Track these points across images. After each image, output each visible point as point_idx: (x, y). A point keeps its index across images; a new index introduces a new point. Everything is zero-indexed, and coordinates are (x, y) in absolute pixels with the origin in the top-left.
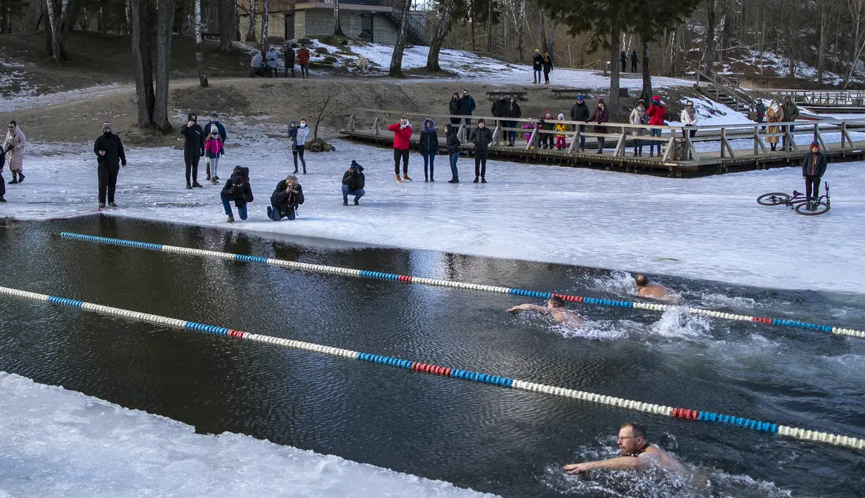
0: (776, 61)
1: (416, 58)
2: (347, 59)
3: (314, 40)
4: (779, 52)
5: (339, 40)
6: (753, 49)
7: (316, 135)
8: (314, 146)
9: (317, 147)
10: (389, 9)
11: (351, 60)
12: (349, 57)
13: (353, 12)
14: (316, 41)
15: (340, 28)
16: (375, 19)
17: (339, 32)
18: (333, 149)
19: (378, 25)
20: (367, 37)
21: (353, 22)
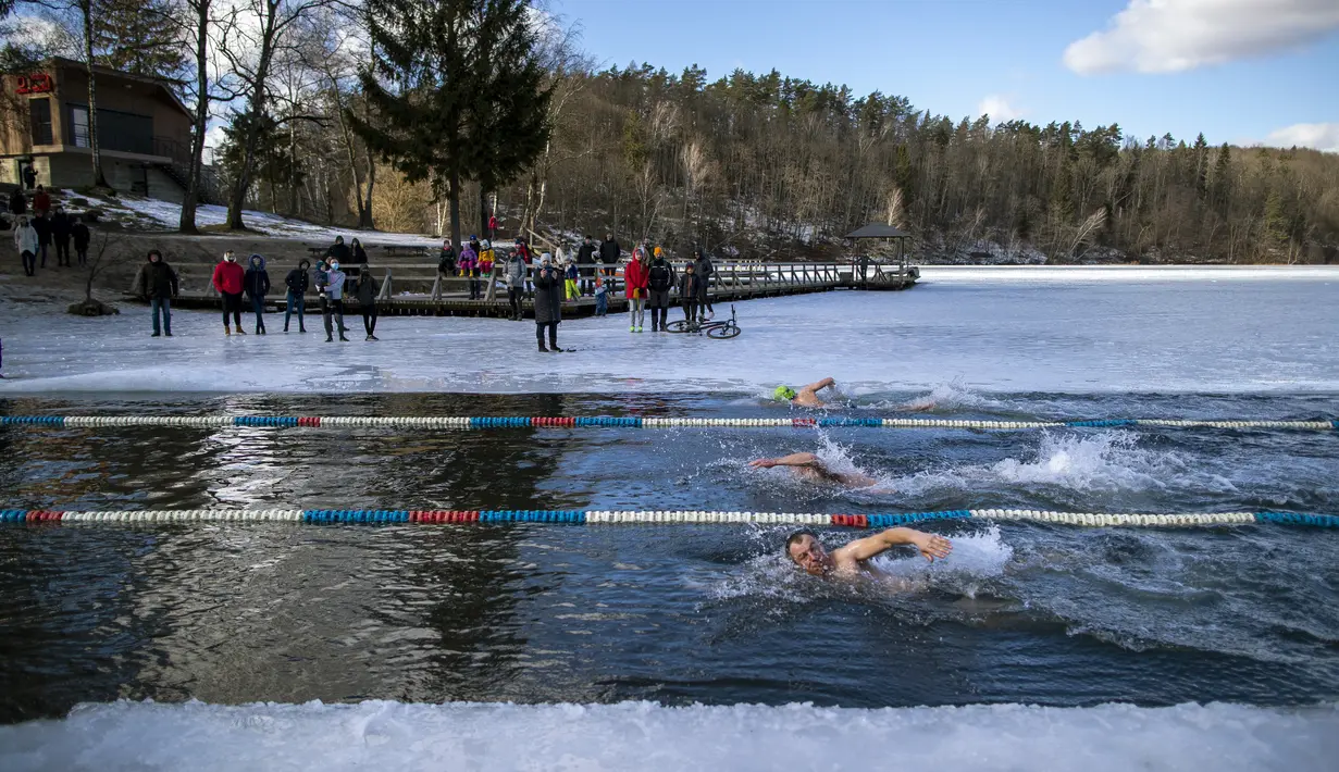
0: (576, 239)
1: (211, 216)
2: (117, 214)
3: (67, 191)
4: (578, 232)
5: (103, 191)
6: (554, 228)
7: (89, 295)
8: (87, 309)
9: (93, 309)
10: (169, 160)
11: (123, 214)
12: (120, 211)
13: (118, 162)
14: (69, 191)
15: (102, 177)
16: (149, 171)
17: (102, 183)
18: (117, 312)
19: (153, 179)
20: (141, 191)
21: (118, 173)
